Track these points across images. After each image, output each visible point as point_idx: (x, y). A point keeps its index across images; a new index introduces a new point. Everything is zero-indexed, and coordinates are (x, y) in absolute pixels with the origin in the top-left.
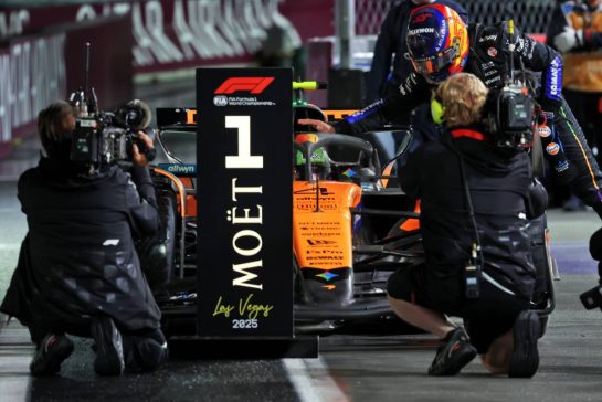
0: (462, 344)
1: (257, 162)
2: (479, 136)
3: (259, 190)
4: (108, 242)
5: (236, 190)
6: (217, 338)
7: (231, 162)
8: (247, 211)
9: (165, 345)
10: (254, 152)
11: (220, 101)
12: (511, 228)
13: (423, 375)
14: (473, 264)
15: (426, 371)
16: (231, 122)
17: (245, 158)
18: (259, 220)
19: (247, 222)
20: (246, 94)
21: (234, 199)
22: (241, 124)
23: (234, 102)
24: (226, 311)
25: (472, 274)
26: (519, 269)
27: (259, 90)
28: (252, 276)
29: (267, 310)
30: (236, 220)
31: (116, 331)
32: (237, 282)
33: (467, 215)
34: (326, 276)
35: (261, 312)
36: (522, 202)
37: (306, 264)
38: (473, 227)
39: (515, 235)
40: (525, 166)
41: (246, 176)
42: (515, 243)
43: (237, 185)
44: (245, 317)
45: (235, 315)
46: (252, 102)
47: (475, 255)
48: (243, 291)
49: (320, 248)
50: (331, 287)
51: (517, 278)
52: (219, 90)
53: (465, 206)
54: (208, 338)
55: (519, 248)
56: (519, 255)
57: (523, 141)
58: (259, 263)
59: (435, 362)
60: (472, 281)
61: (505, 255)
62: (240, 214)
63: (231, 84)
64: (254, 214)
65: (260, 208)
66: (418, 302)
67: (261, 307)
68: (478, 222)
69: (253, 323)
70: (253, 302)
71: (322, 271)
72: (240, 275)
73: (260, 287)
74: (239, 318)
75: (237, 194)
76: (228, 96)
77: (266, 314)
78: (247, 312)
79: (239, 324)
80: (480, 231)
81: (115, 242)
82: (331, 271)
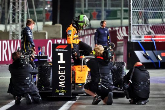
0: (98, 99)
1: (64, 62)
2: (102, 58)
3: (64, 67)
4: (27, 78)
5: (60, 67)
6: (56, 97)
7: (59, 62)
8: (62, 72)
9: (41, 98)
10: (63, 60)
11: (57, 50)
12: (108, 76)
13: (91, 104)
14: (100, 83)
15: (92, 103)
16: (59, 54)
17: (62, 61)
18: (64, 73)
19: (62, 74)
20: (62, 49)
21: (60, 69)
22: (61, 55)
23: (60, 50)
24: (58, 91)
25: (100, 85)
26: (109, 84)
27: (64, 48)
28: (63, 84)
29: (66, 91)
30: (60, 73)
31: (29, 95)
32: (60, 86)
33: (99, 73)
34: (80, 84)
35: (65, 92)
36: (110, 70)
37: (76, 82)
38: (100, 75)
39: (109, 77)
40: (111, 63)
41: (62, 65)
42: (108, 79)
43: (60, 66)
44: (62, 93)
45: (60, 92)
46: (63, 50)
47: (100, 81)
48: (61, 88)
49: (80, 79)
50: (81, 87)
51: (109, 86)
52: (57, 48)
53: (99, 71)
54: (54, 97)
55: (109, 80)
56: (109, 81)
57: (111, 60)
58: (64, 82)
59: (93, 102)
60: (100, 86)
61: (107, 81)
62: (61, 72)
63: (59, 47)
64: (63, 72)
65: (65, 71)
66: (90, 90)
67: (65, 91)
68: (101, 75)
69: (63, 94)
70: (63, 90)
71: (79, 83)
72: (61, 84)
73: (65, 87)
74: (61, 93)
75: (60, 68)
76: (58, 49)
77: (66, 92)
78: (62, 92)
79: (61, 94)
80: (101, 76)
81: (28, 78)
82: (81, 83)
